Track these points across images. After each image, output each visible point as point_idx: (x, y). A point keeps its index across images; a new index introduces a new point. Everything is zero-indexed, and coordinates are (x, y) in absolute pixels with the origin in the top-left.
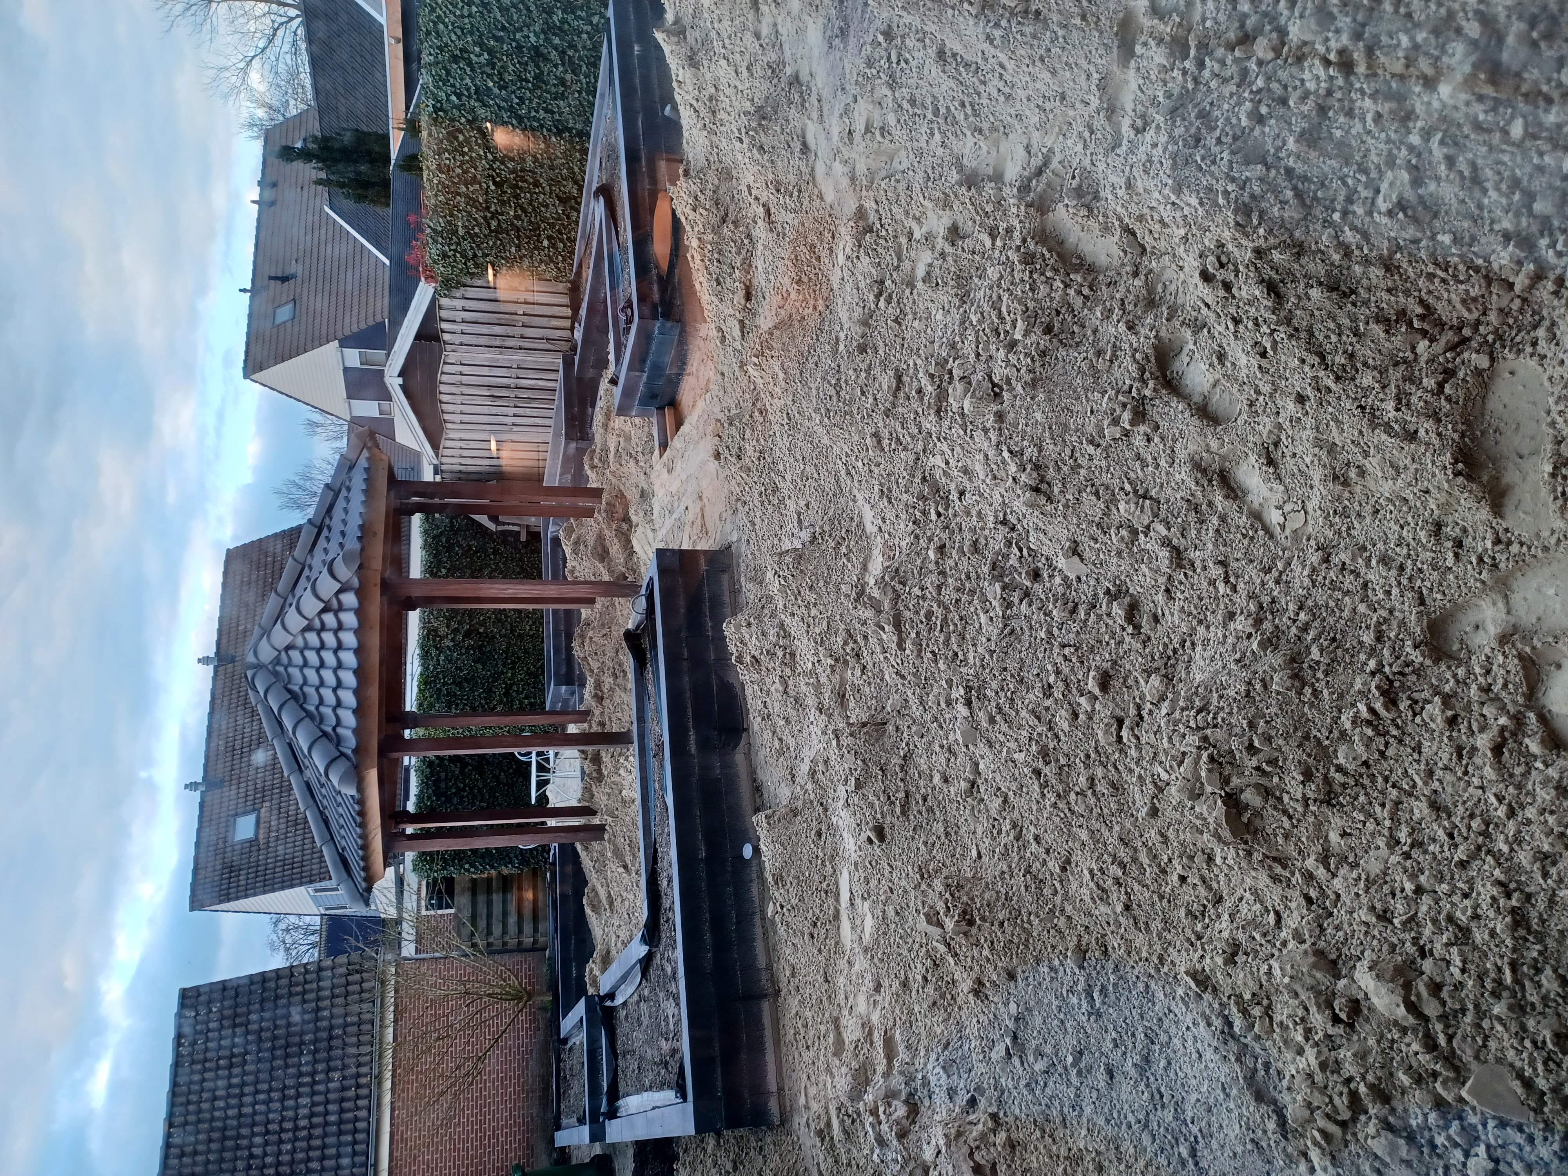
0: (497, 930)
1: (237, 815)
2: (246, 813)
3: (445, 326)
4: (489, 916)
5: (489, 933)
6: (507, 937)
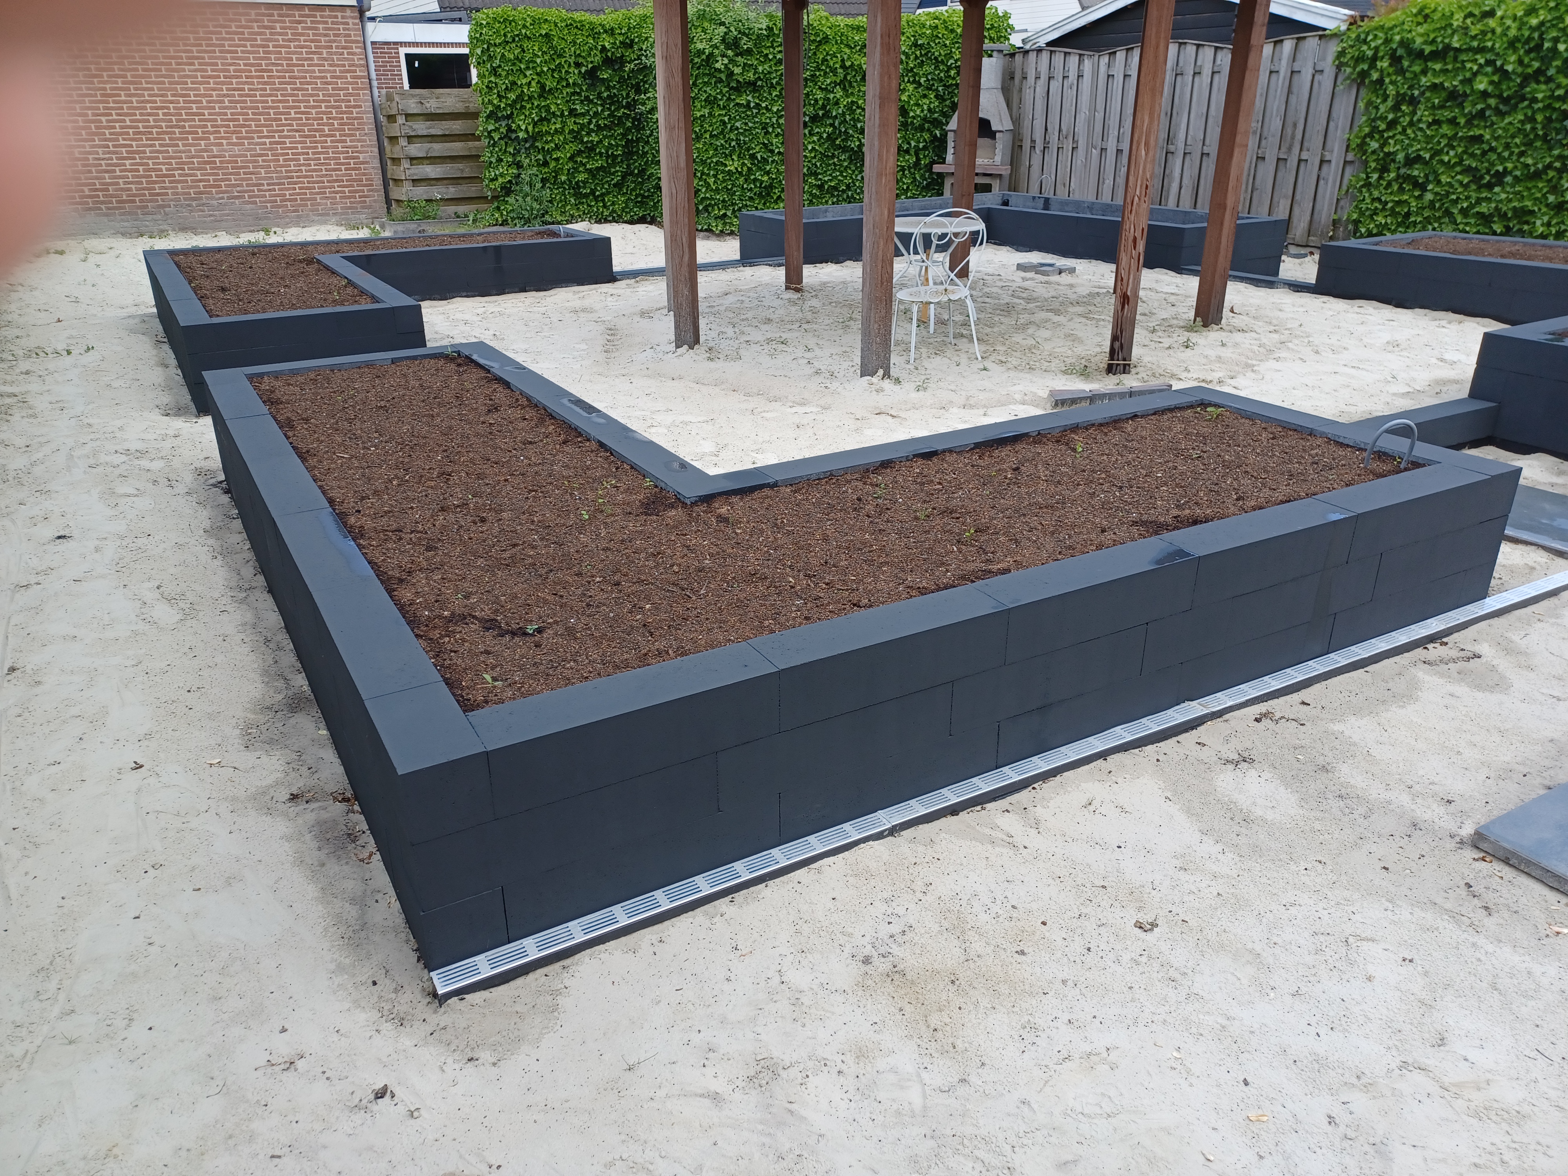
0: (416, 150)
3: (1288, 45)
4: (432, 138)
5: (410, 139)
6: (406, 164)
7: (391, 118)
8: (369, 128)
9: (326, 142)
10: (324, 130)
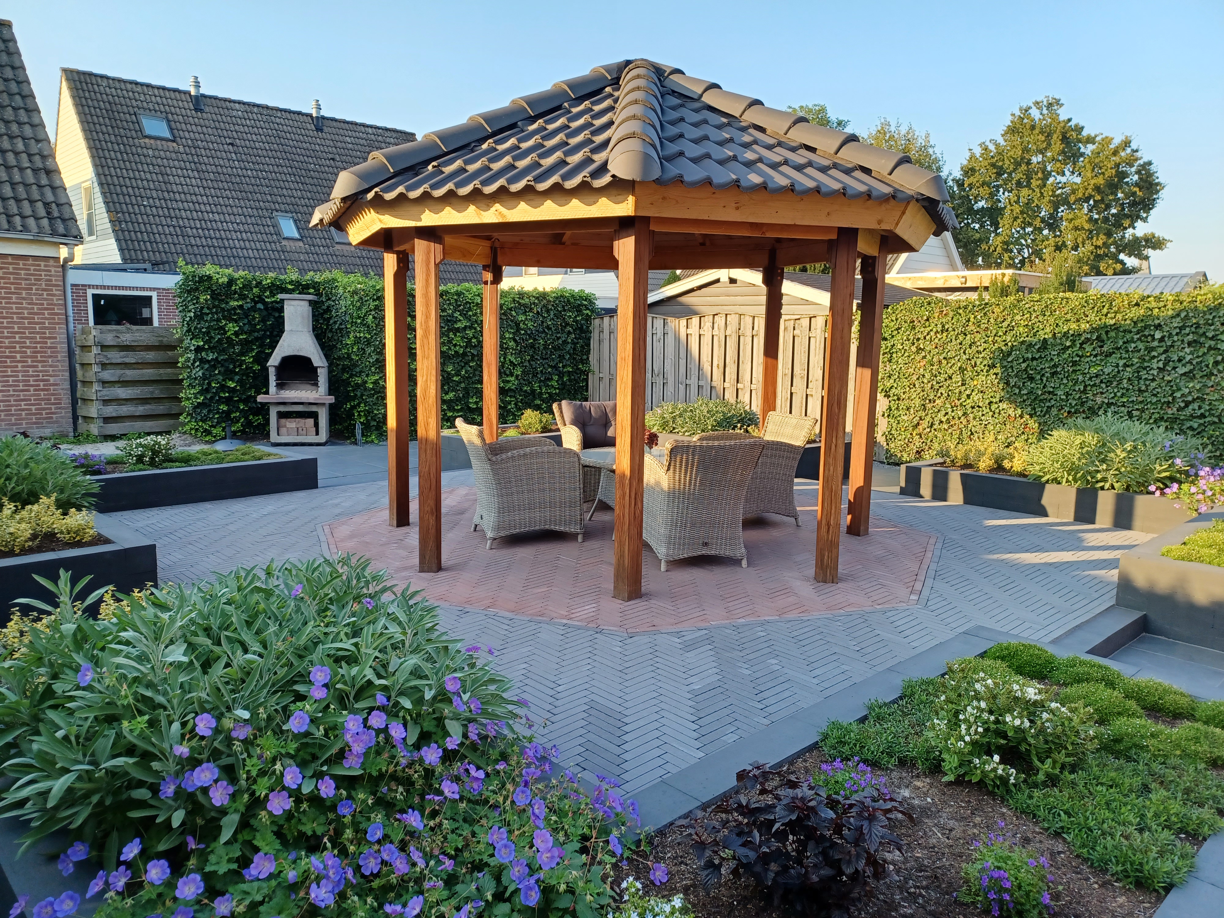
1: (168, 121)
2: (171, 129)
4: (125, 365)
6: (96, 387)
7: (85, 348)
8: (62, 355)
9: (17, 367)
10: (15, 357)
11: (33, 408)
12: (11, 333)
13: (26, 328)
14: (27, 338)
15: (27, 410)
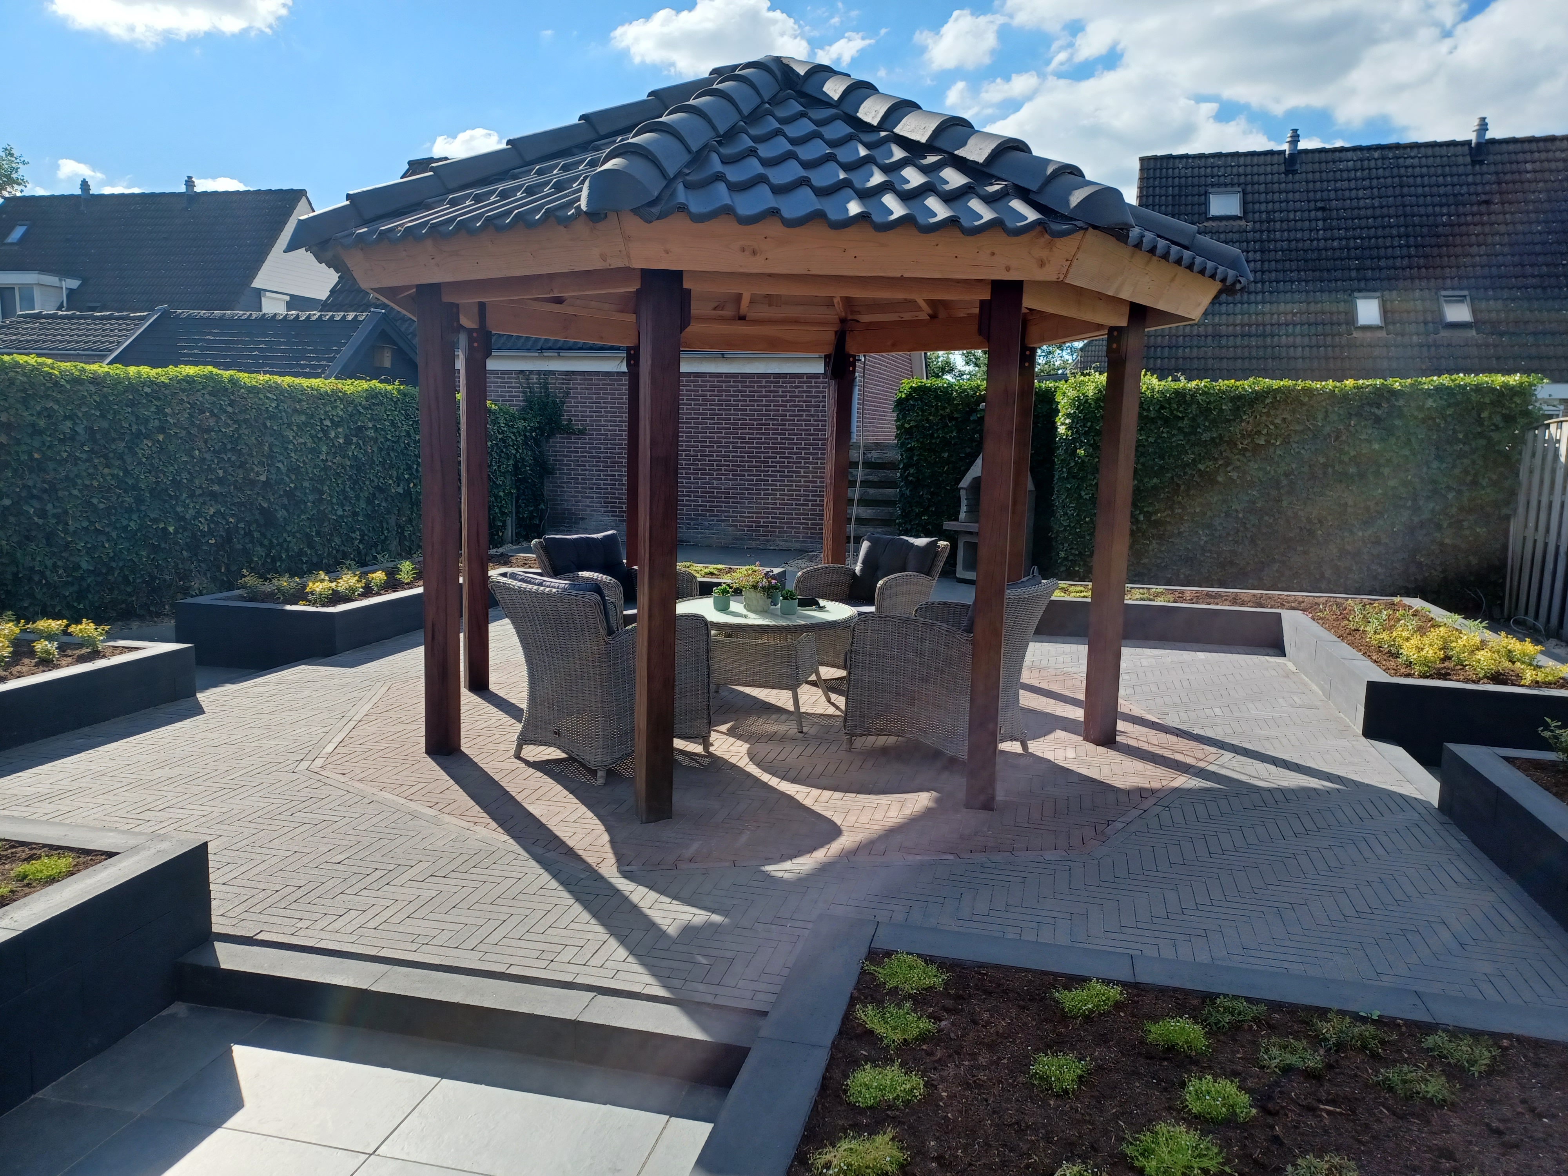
1: (1245, 194)
2: (1245, 204)
4: (869, 484)
9: (800, 481)
10: (799, 472)
11: (810, 522)
12: (799, 449)
13: (810, 444)
14: (811, 454)
15: (804, 523)
